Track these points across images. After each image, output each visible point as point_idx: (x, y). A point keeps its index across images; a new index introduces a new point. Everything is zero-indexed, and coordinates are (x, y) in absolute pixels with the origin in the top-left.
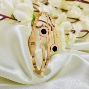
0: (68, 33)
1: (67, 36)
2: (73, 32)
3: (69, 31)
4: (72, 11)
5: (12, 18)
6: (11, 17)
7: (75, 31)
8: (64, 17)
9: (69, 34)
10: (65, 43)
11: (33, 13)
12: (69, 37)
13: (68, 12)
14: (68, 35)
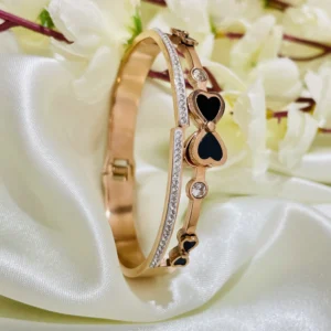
0: (283, 109)
1: (276, 120)
2: (306, 105)
3: (288, 101)
4: (305, 9)
5: (40, 30)
6: (39, 22)
7: (312, 102)
8: (271, 33)
9: (284, 114)
10: (268, 151)
11: (134, 13)
12: (286, 128)
13: (290, 11)
14: (283, 119)
